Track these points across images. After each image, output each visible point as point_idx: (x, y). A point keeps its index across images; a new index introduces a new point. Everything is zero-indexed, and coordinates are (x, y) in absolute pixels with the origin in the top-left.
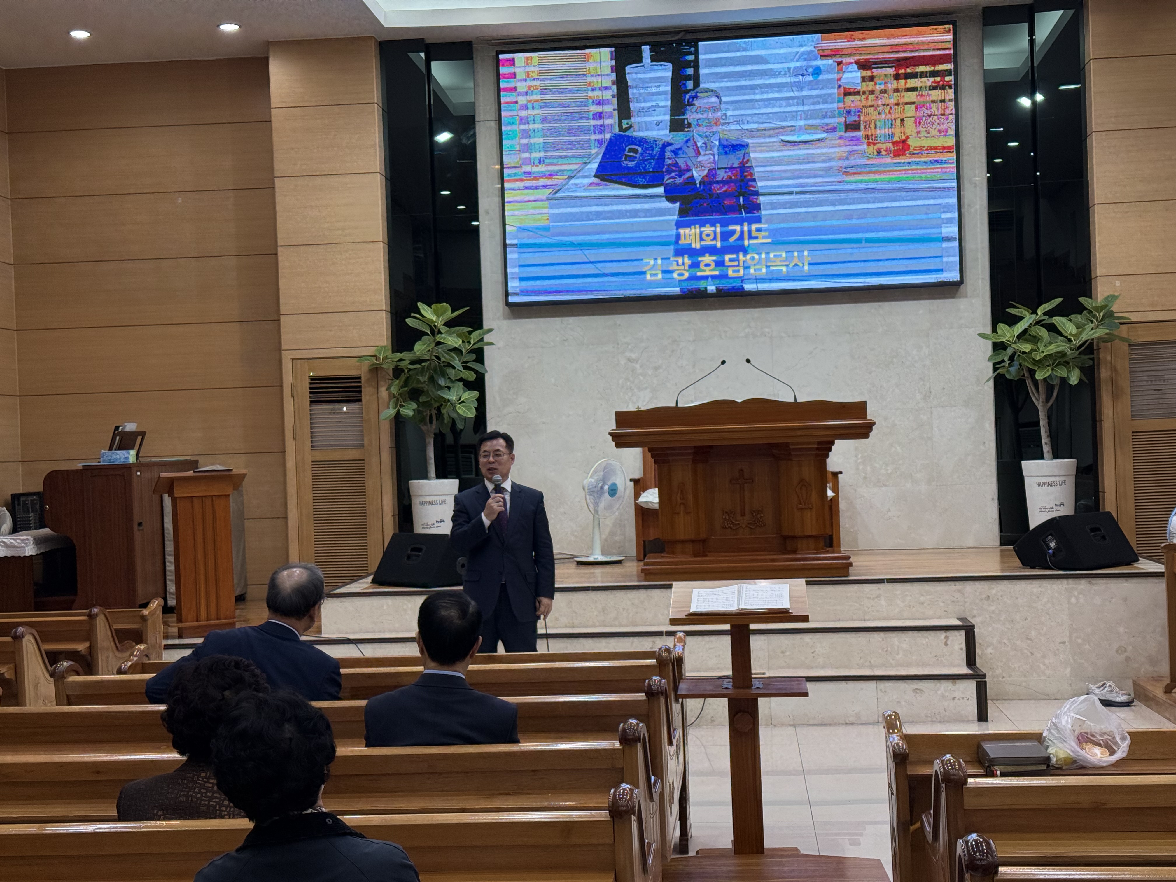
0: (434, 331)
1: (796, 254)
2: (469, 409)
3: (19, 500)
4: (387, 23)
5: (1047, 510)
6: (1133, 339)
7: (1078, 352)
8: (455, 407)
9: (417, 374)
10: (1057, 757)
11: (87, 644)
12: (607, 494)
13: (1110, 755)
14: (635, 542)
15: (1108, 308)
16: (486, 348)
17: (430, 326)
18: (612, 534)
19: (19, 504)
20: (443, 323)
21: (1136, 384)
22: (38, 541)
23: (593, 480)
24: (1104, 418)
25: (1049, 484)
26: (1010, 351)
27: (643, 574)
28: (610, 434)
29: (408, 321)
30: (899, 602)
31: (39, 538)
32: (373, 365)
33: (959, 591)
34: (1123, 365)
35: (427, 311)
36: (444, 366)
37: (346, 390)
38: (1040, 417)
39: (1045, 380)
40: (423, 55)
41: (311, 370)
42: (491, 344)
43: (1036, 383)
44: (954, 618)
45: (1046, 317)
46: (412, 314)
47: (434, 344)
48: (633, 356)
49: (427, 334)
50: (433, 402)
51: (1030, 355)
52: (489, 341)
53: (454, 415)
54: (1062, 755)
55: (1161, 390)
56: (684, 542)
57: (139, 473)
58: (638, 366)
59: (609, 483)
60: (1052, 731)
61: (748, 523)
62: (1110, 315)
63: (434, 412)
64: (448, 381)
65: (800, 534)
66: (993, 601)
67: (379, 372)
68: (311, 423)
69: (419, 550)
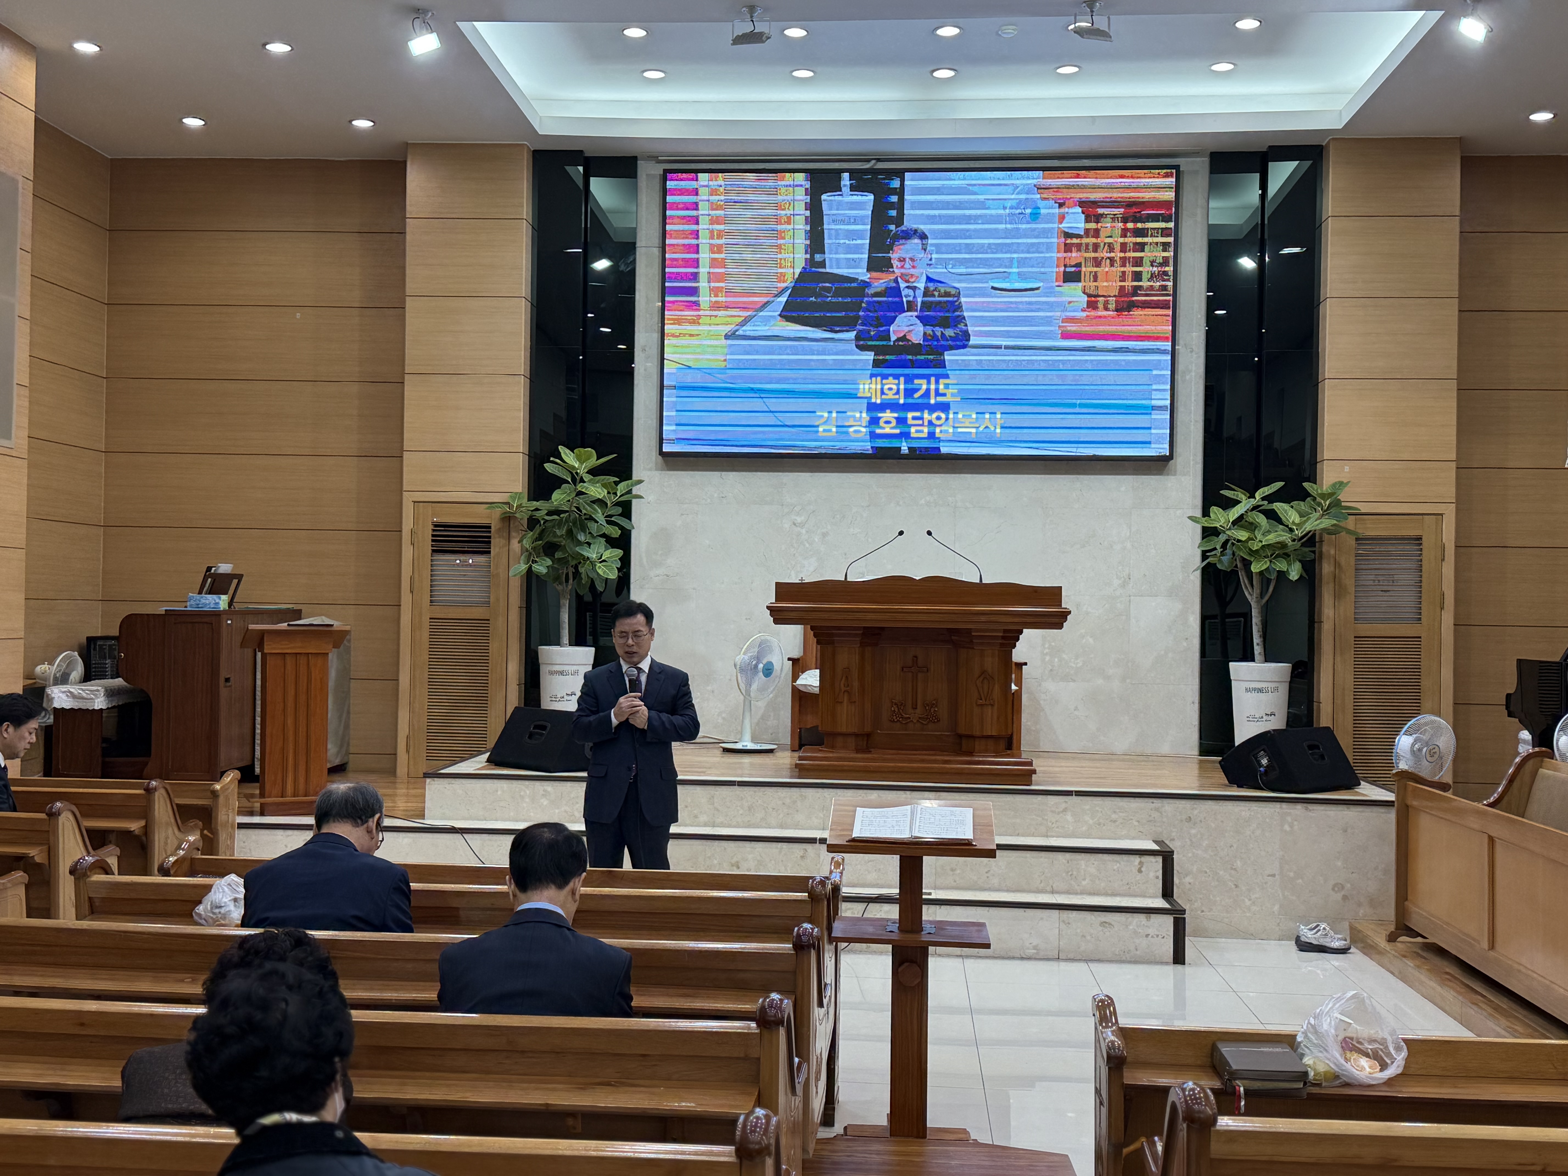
0: (576, 479)
1: (987, 416)
2: (611, 570)
3: (95, 644)
4: (544, 129)
5: (1256, 720)
6: (1360, 531)
7: (1300, 544)
8: (595, 565)
9: (553, 527)
10: (1315, 1070)
11: (142, 823)
12: (761, 674)
13: (1381, 1070)
14: (790, 728)
15: (1335, 496)
16: (635, 502)
17: (571, 473)
18: (764, 718)
19: (95, 649)
20: (586, 470)
21: (1361, 583)
22: (110, 693)
23: (746, 657)
24: (1324, 618)
25: (1260, 690)
26: (1222, 538)
27: (797, 770)
28: (768, 607)
29: (547, 466)
30: (1087, 818)
31: (111, 690)
32: (505, 513)
33: (1157, 810)
34: (1348, 561)
35: (569, 457)
36: (586, 519)
37: (473, 540)
38: (1253, 614)
39: (1261, 573)
40: (581, 169)
41: (434, 515)
42: (640, 497)
43: (1250, 575)
44: (1149, 840)
45: (1266, 503)
46: (552, 459)
47: (574, 494)
48: (799, 520)
49: (567, 482)
50: (570, 559)
51: (1246, 544)
52: (638, 493)
53: (592, 575)
54: (1321, 1068)
55: (1388, 591)
56: (845, 735)
57: (229, 622)
58: (804, 531)
59: (765, 662)
60: (1309, 1035)
61: (920, 718)
62: (1337, 503)
63: (571, 570)
64: (588, 536)
65: (977, 733)
66: (1195, 824)
67: (512, 522)
68: (432, 575)
69: (544, 728)
